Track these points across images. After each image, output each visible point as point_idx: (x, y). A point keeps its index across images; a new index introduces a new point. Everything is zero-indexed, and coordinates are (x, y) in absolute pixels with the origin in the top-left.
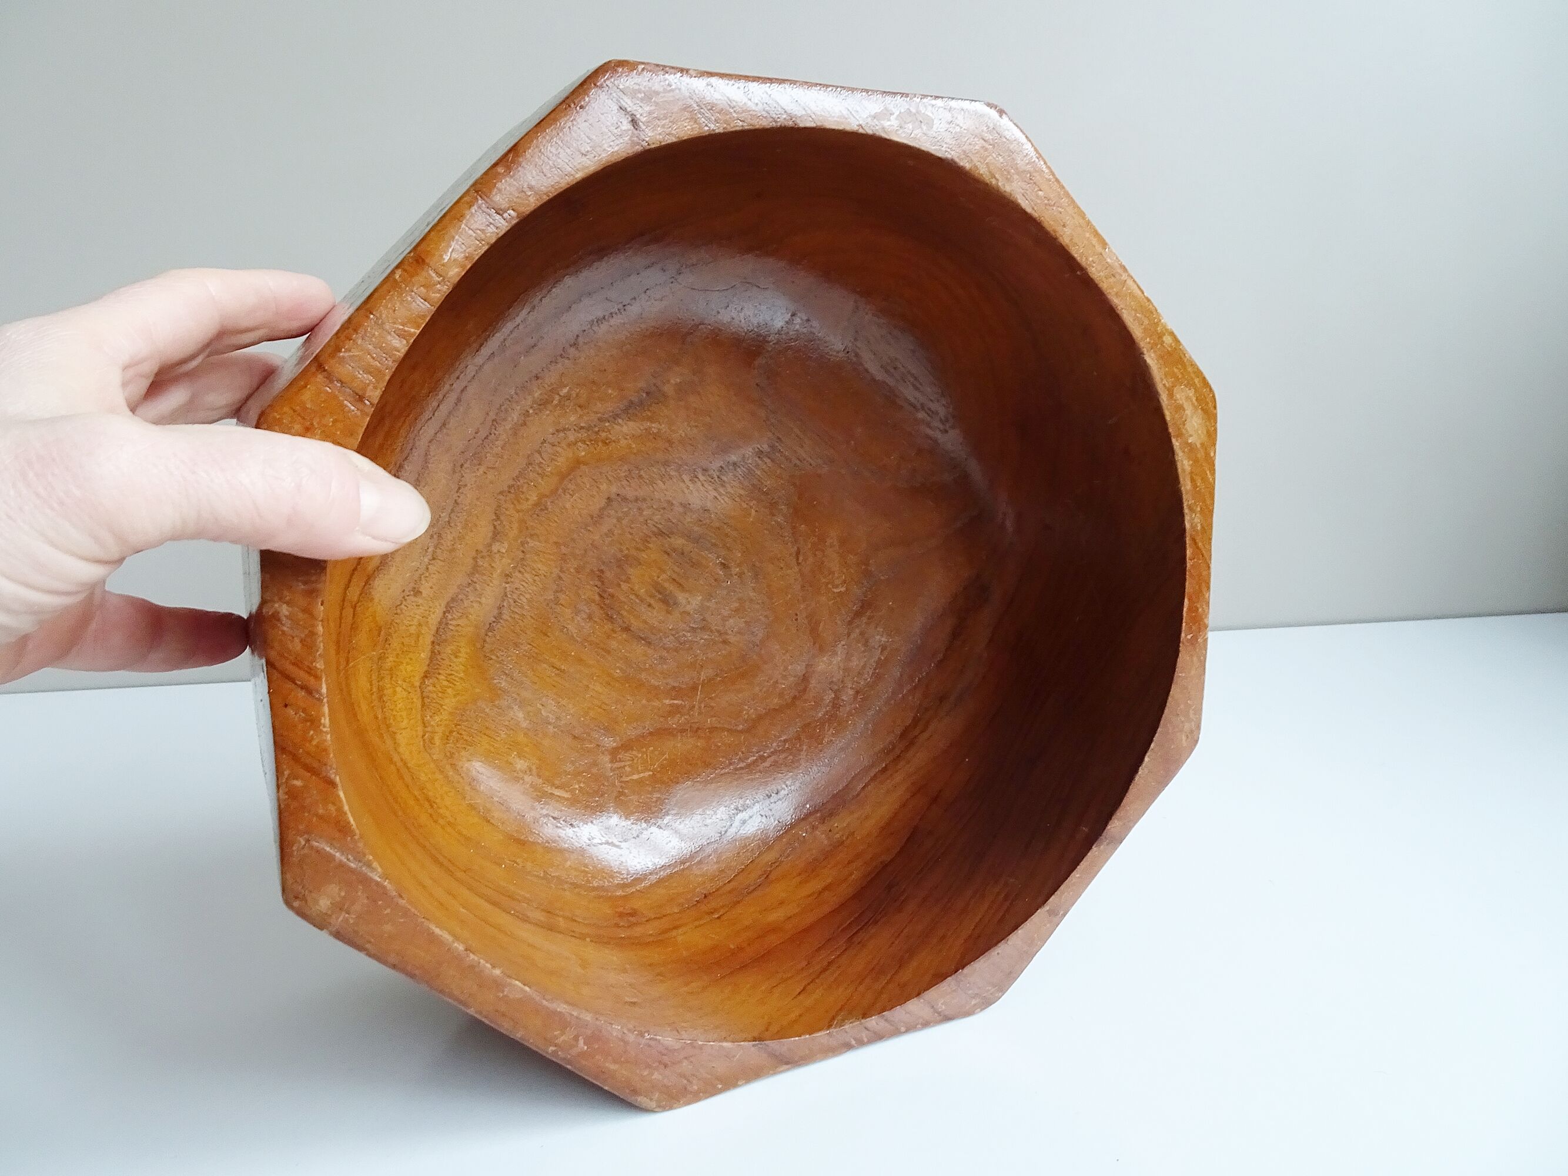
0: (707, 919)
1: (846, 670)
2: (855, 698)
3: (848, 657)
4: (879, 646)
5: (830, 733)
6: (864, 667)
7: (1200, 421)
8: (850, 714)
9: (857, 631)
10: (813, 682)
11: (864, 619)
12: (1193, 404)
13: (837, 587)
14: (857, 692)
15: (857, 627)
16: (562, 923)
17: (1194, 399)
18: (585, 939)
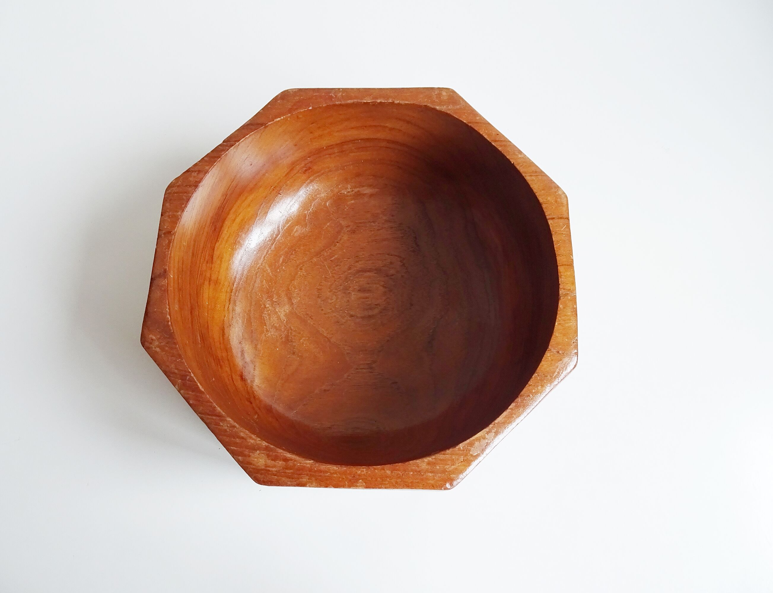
0: (276, 185)
1: (276, 313)
2: (265, 305)
3: (279, 318)
4: (269, 330)
5: (265, 286)
6: (270, 318)
7: (259, 464)
8: (262, 297)
9: (283, 330)
10: (286, 300)
11: (283, 336)
12: (269, 467)
13: (304, 340)
14: (265, 307)
15: (284, 331)
16: (336, 150)
17: (270, 469)
18: (326, 147)
